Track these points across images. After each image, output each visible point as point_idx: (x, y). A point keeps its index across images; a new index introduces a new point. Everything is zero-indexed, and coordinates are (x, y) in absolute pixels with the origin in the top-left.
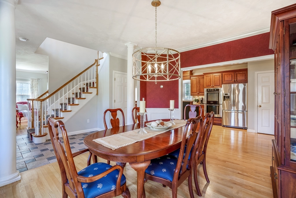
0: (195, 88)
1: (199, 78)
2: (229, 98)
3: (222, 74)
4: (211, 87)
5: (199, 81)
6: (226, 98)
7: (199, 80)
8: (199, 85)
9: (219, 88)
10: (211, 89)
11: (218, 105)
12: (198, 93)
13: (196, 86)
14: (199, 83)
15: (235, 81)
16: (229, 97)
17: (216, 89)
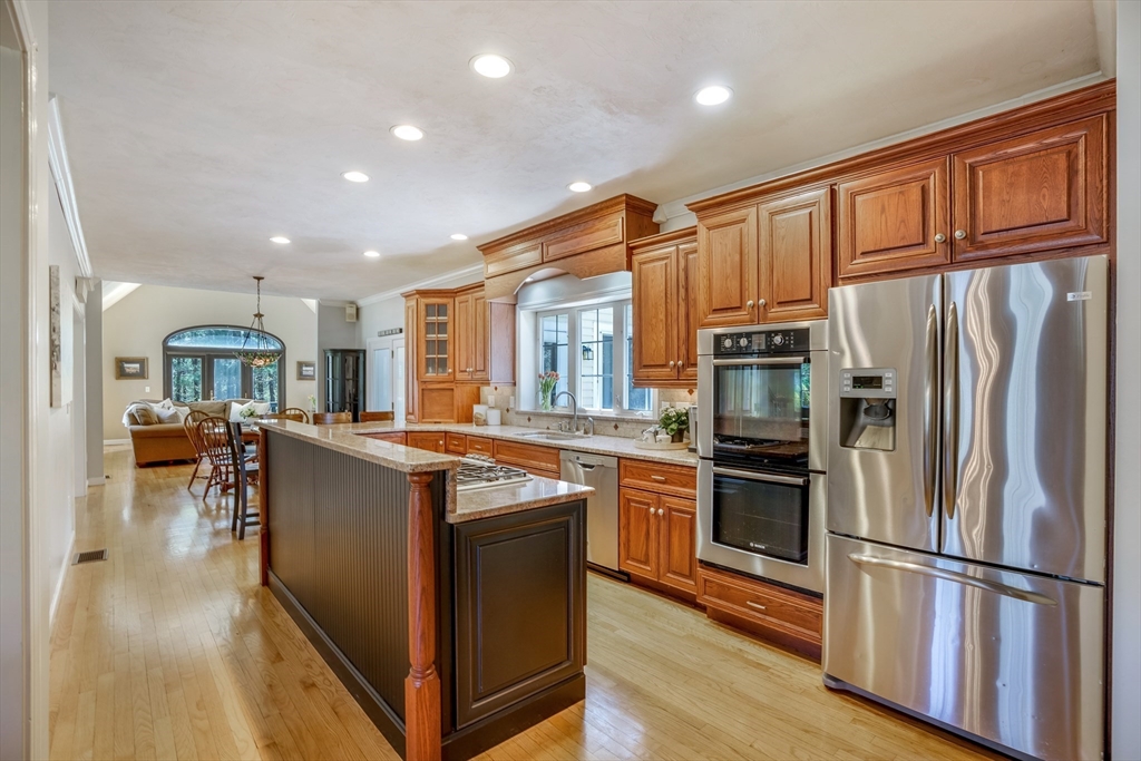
0: (661, 326)
1: (681, 254)
2: (892, 413)
3: (833, 193)
4: (743, 314)
5: (682, 274)
6: (863, 419)
7: (686, 270)
8: (682, 304)
9: (805, 324)
10: (749, 335)
11: (800, 481)
12: (679, 370)
13: (662, 316)
14: (682, 291)
15: (950, 242)
16: (888, 409)
17: (785, 333)
